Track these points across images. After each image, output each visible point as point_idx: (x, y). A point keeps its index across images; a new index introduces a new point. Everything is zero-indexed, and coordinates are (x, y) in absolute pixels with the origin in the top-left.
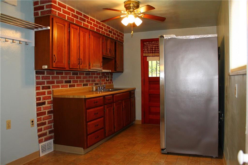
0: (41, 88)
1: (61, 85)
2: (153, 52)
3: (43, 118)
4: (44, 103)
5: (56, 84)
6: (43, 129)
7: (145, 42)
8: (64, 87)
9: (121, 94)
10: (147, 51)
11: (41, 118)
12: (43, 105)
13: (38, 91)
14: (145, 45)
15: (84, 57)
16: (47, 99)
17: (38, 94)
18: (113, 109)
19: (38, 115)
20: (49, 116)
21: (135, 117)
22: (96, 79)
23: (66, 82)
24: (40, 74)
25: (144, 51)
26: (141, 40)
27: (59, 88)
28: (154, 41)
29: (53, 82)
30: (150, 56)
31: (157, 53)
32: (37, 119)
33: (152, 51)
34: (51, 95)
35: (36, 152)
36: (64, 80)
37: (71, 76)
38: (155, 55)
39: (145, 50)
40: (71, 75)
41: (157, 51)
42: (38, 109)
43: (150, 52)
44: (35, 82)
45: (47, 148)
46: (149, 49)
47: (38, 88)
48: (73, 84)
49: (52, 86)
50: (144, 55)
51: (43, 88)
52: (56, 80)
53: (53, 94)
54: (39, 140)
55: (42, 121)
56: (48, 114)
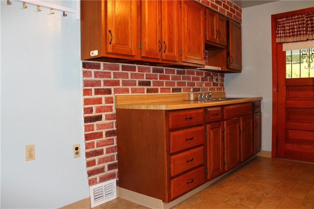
0: (93, 91)
1: (132, 88)
2: (295, 35)
3: (97, 143)
4: (99, 118)
5: (123, 86)
6: (97, 162)
7: (280, 18)
8: (138, 93)
9: (237, 106)
10: (283, 33)
11: (93, 143)
12: (96, 121)
13: (87, 97)
14: (280, 23)
15: (171, 40)
16: (104, 112)
17: (86, 102)
18: (223, 132)
19: (87, 137)
20: (108, 139)
21: (260, 146)
22: (196, 82)
23: (141, 84)
24: (92, 69)
25: (278, 34)
26: (272, 15)
27: (128, 93)
28: (298, 15)
29: (117, 83)
30: (289, 42)
31: (302, 35)
32: (86, 144)
33: (292, 32)
34: (113, 105)
35: (84, 200)
36: (137, 81)
37: (151, 74)
38: (298, 40)
39: (279, 32)
40: (150, 72)
41: (302, 32)
42: (87, 128)
43: (288, 35)
44: (82, 81)
45: (104, 193)
46: (287, 29)
47: (86, 92)
48: (154, 88)
49: (114, 88)
50: (278, 40)
51: (97, 92)
52: (123, 80)
53: (116, 103)
54: (90, 181)
55: (96, 148)
56: (106, 137)
